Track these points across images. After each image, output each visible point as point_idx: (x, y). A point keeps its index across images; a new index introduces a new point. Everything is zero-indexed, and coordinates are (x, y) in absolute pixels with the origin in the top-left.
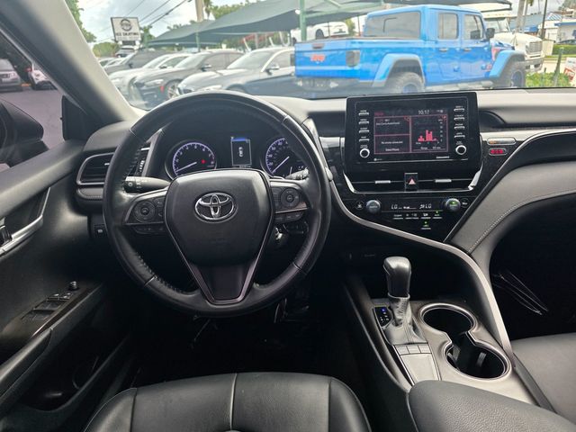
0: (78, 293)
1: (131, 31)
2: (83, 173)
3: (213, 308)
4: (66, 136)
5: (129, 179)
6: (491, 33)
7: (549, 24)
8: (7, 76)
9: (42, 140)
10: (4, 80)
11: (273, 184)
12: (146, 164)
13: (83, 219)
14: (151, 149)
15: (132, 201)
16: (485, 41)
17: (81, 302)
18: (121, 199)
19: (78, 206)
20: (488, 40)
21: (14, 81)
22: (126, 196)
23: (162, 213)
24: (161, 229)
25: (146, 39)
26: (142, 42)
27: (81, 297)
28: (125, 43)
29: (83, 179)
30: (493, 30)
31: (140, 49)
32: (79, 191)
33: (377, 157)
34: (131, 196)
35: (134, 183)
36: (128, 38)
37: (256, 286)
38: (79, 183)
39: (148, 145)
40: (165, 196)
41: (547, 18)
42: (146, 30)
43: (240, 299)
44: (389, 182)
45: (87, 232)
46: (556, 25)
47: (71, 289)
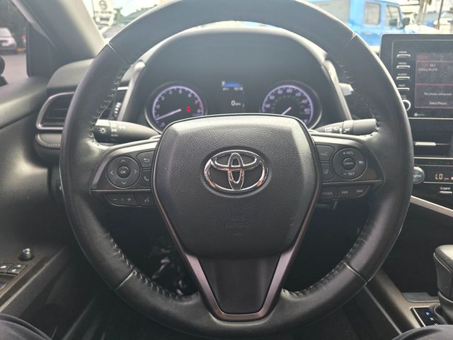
0: (32, 264)
1: (108, 10)
2: (45, 114)
3: (220, 326)
4: (31, 72)
5: (100, 122)
6: (406, 22)
7: (443, 21)
8: (6, 41)
9: (3, 75)
10: (4, 44)
11: (316, 139)
12: (123, 106)
13: (41, 172)
14: (129, 89)
15: (105, 155)
16: (401, 28)
17: (35, 276)
18: (89, 151)
19: (37, 156)
20: (403, 28)
21: (12, 46)
22: (97, 147)
23: (150, 177)
24: (147, 200)
25: (119, 17)
26: (115, 19)
27: (35, 270)
28: (102, 19)
29: (44, 122)
30: (409, 19)
31: (114, 25)
32: (39, 137)
33: (419, 111)
34: (104, 147)
35: (108, 129)
36: (104, 15)
37: (286, 294)
38: (39, 126)
39: (126, 84)
40: (155, 150)
41: (442, 16)
42: (118, 10)
43: (261, 313)
44: (433, 144)
45: (46, 189)
46: (449, 21)
47: (23, 258)
